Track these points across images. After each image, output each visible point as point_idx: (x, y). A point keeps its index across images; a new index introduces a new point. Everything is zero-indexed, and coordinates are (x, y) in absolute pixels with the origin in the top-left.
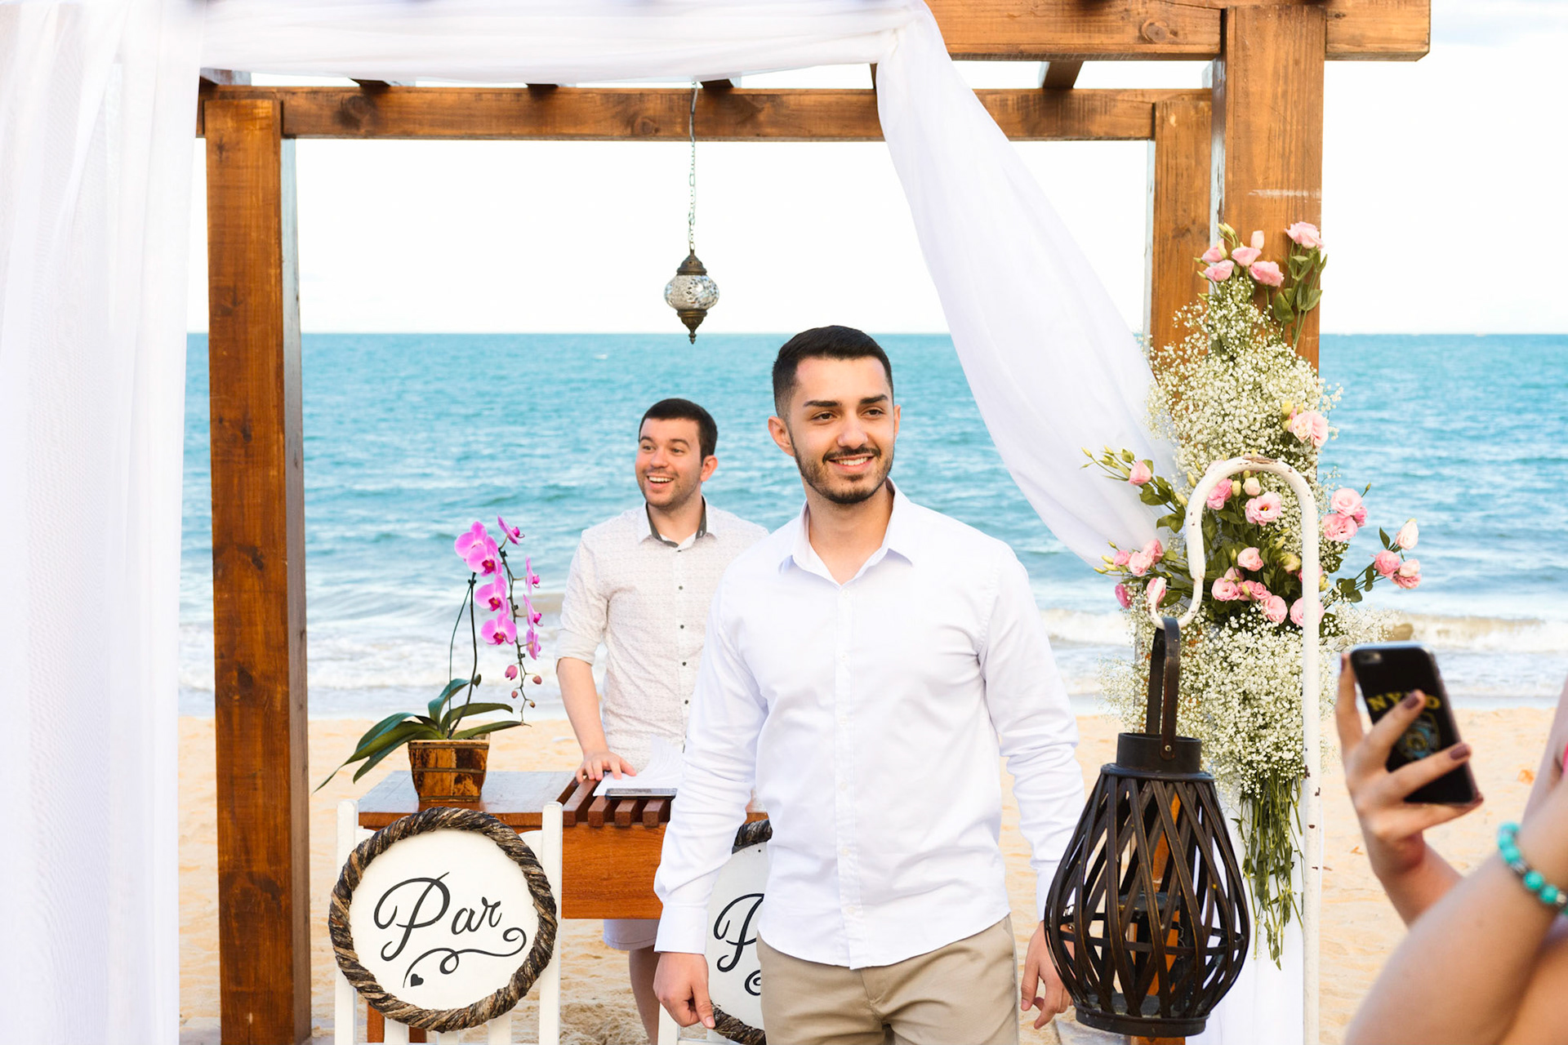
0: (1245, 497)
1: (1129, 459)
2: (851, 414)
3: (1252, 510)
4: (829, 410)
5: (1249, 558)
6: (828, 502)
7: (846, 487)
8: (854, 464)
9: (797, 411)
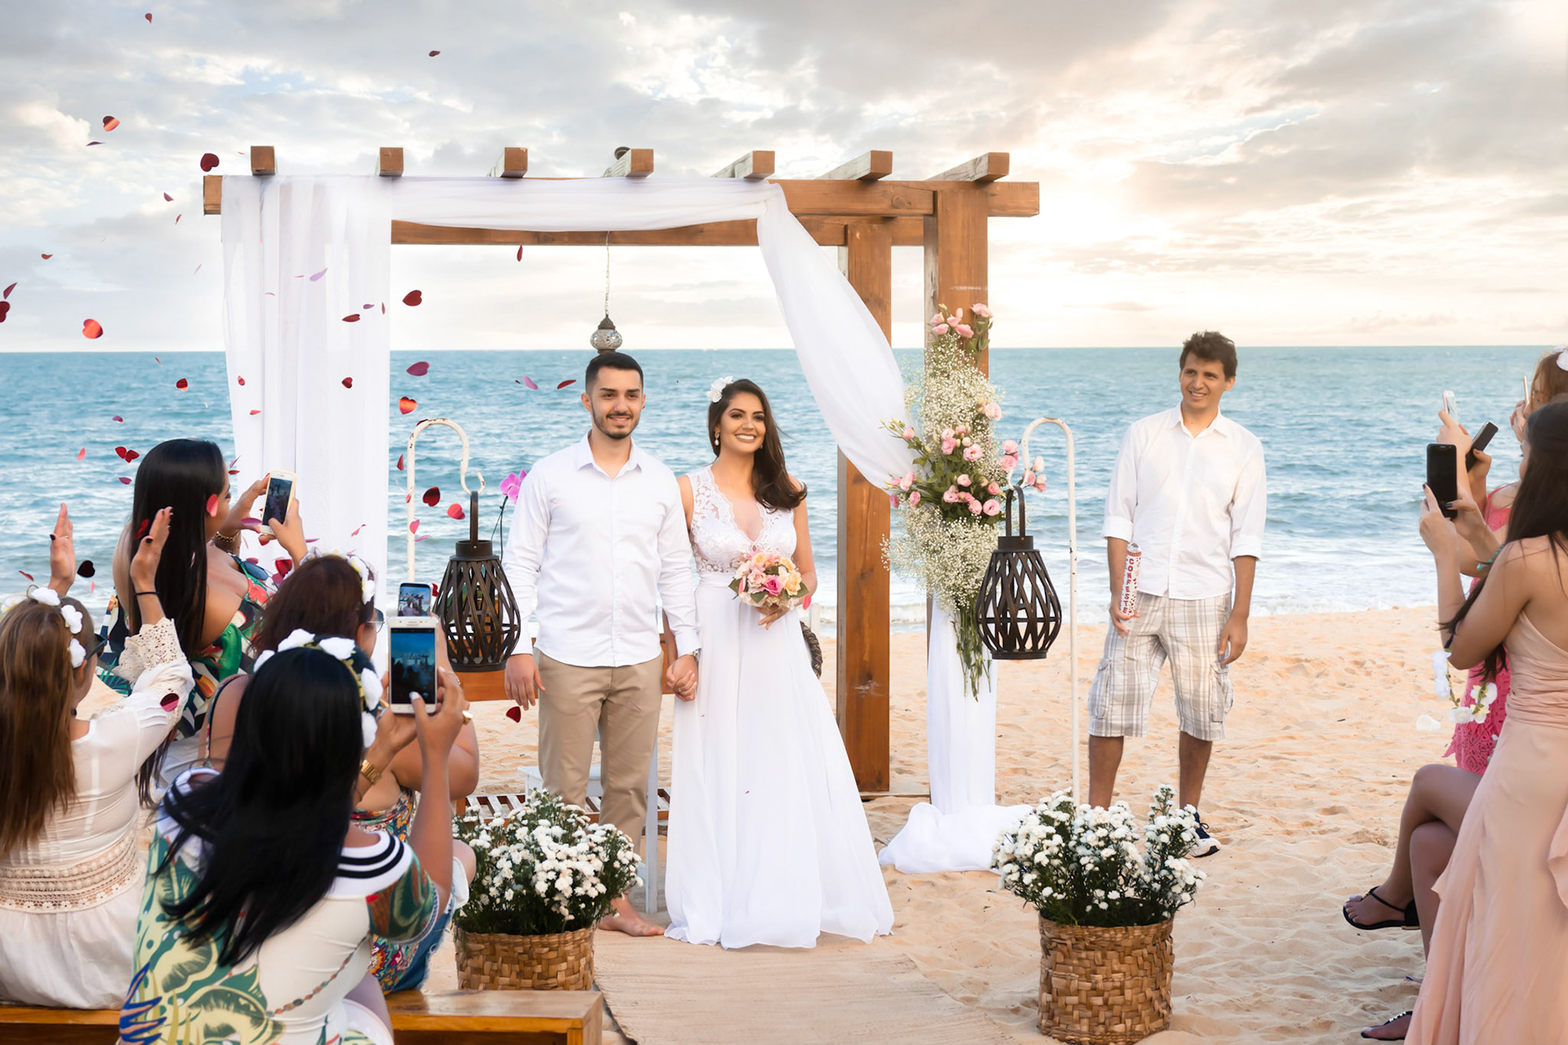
0: (962, 447)
1: (902, 426)
2: (622, 397)
3: (967, 454)
4: (611, 394)
5: (963, 479)
6: (607, 437)
7: (615, 430)
8: (621, 421)
9: (596, 393)
